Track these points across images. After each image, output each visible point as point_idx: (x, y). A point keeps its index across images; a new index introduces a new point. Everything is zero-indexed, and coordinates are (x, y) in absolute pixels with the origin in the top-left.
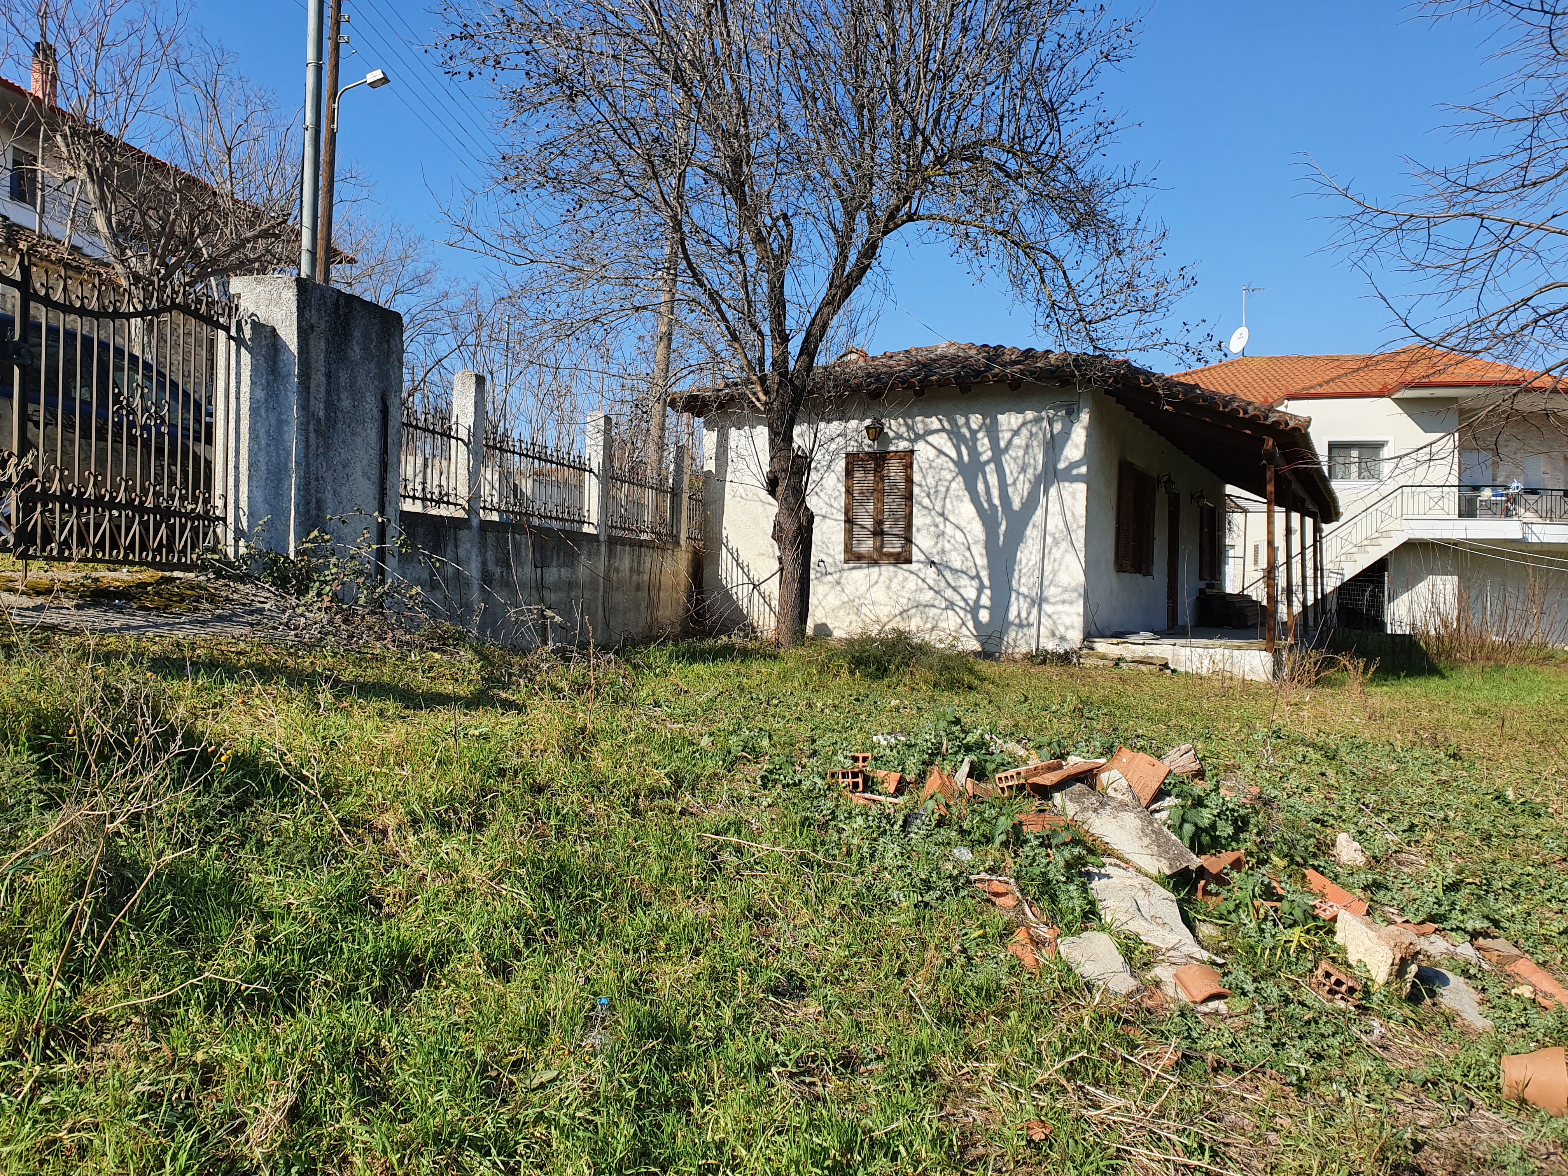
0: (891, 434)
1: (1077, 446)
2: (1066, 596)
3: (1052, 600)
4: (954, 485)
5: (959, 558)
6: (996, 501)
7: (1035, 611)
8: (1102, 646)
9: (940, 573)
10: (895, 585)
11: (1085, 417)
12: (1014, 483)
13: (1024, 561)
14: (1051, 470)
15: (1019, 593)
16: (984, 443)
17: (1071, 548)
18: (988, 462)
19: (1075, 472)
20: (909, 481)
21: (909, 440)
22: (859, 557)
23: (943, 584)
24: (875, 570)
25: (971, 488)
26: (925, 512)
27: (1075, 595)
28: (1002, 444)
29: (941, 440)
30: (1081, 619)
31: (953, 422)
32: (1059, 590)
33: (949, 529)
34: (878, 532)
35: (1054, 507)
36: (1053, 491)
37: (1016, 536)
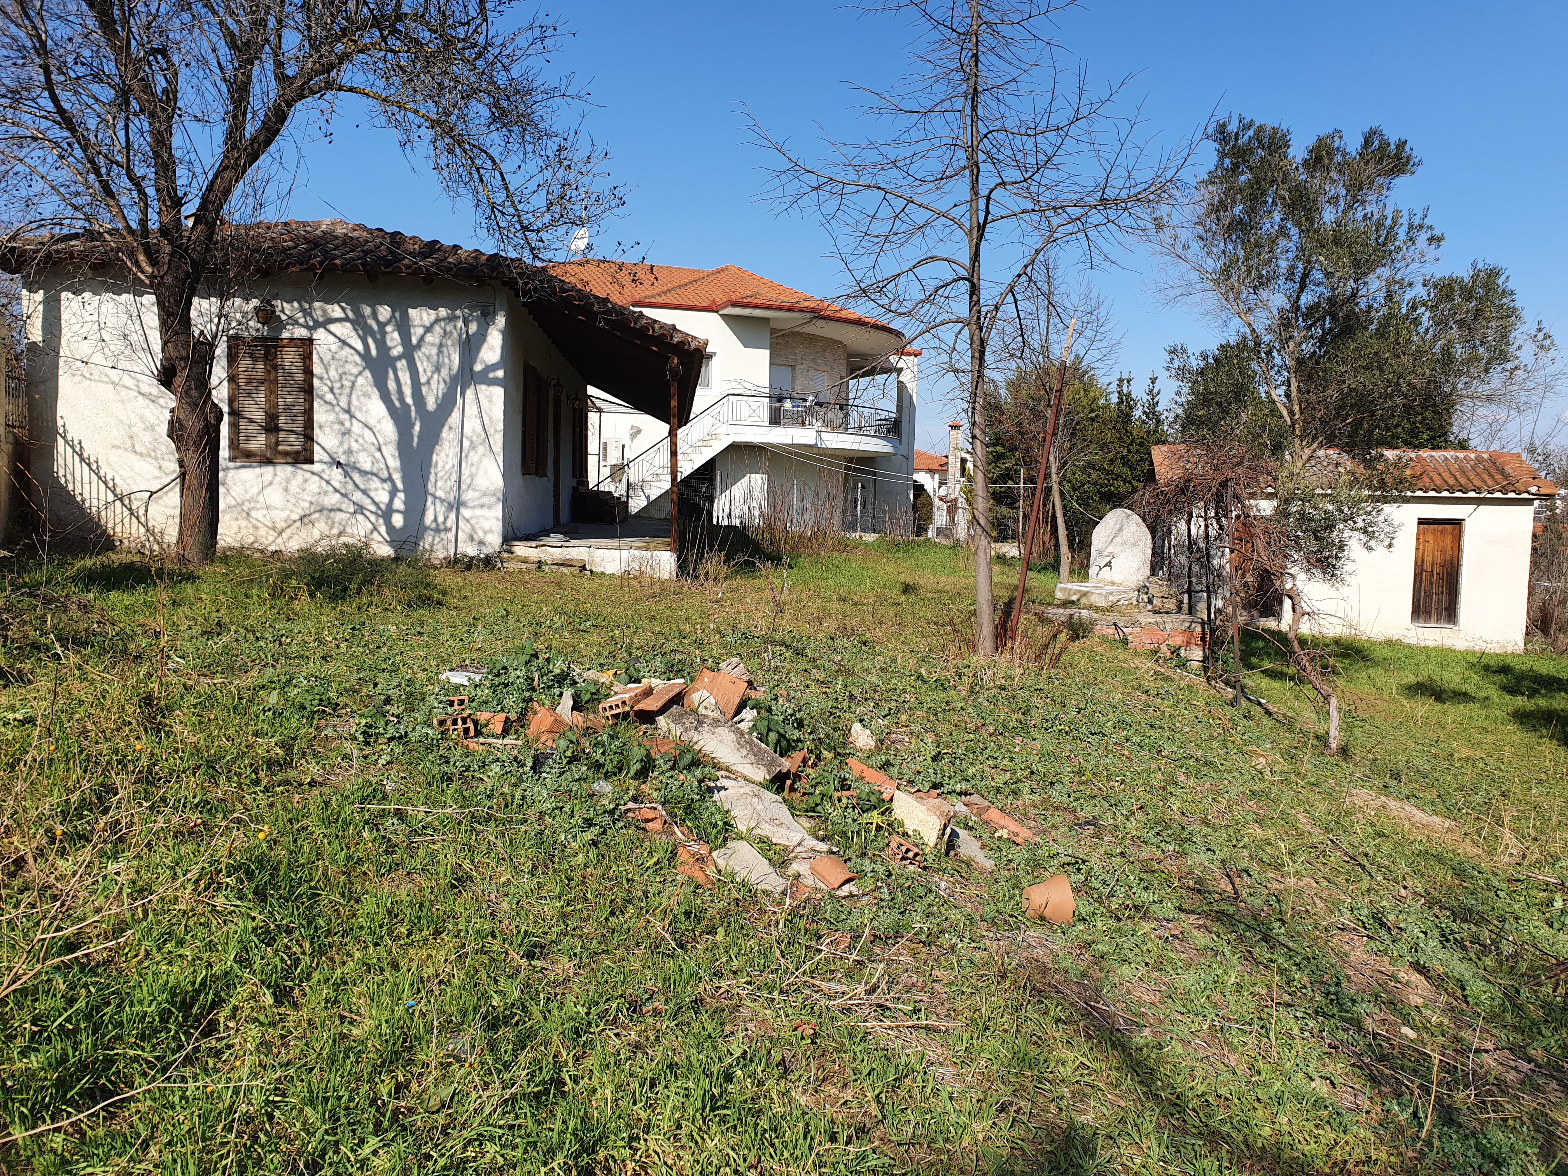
0: (284, 317)
1: (492, 349)
2: (484, 500)
3: (470, 504)
4: (361, 380)
5: (369, 459)
6: (409, 400)
7: (453, 516)
8: (521, 549)
9: (347, 474)
10: (294, 486)
11: (501, 321)
12: (428, 382)
13: (440, 464)
14: (467, 370)
15: (435, 497)
16: (393, 338)
17: (488, 452)
18: (399, 358)
19: (491, 375)
20: (308, 372)
21: (307, 327)
22: (248, 455)
23: (350, 486)
24: (269, 470)
25: (380, 384)
26: (327, 407)
27: (494, 499)
28: (414, 341)
29: (344, 330)
30: (500, 524)
31: (357, 311)
32: (477, 494)
33: (357, 427)
34: (271, 427)
35: (471, 410)
36: (470, 393)
37: (431, 438)
